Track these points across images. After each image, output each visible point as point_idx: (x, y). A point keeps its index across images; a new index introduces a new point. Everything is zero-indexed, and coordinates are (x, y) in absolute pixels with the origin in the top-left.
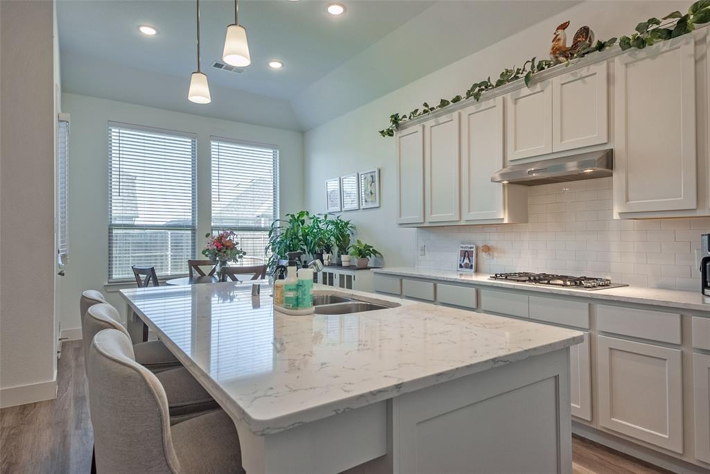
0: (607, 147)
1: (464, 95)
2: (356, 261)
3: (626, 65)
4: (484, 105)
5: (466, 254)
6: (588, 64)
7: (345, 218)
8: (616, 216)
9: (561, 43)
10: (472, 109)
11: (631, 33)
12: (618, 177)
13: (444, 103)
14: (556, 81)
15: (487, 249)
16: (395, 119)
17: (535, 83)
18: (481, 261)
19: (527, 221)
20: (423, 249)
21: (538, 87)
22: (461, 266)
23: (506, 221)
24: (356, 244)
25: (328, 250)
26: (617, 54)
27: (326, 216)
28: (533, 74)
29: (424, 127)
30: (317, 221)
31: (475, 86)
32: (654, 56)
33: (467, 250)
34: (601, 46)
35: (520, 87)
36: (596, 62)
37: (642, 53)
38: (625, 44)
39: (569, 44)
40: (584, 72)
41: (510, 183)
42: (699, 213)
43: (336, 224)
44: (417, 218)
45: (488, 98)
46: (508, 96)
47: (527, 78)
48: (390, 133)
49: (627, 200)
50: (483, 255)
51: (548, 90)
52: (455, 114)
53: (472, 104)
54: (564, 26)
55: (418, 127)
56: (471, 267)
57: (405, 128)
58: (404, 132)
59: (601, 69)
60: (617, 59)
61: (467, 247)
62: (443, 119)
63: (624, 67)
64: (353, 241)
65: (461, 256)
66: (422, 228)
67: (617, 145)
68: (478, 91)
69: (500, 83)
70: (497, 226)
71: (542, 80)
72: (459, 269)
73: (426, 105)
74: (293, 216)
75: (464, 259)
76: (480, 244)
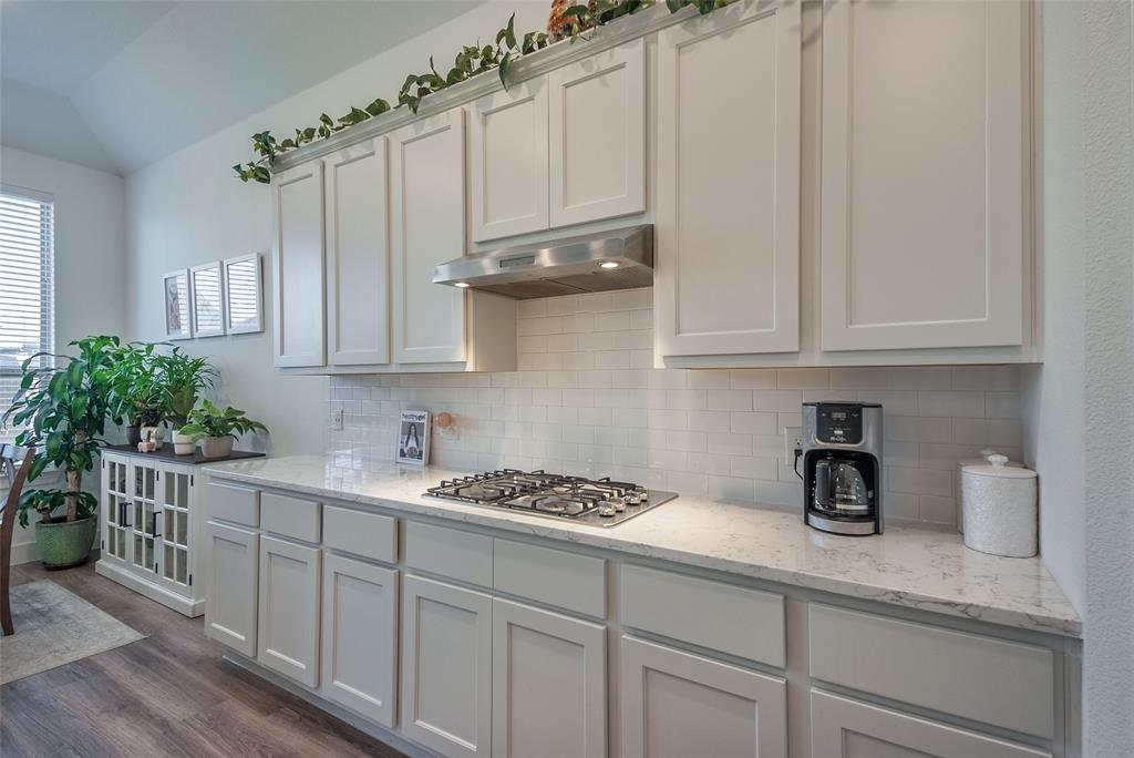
0: (644, 221)
1: (393, 101)
3: (679, 47)
4: (429, 125)
5: (411, 430)
6: (612, 45)
7: (191, 352)
8: (658, 363)
10: (408, 132)
12: (662, 282)
13: (354, 116)
14: (554, 79)
15: (449, 421)
16: (264, 142)
17: (518, 81)
18: (438, 445)
19: (513, 366)
20: (340, 418)
21: (524, 90)
22: (403, 454)
23: (470, 367)
24: (206, 412)
25: (156, 417)
26: (661, 25)
27: (150, 348)
28: (515, 59)
29: (323, 165)
31: (411, 79)
32: (726, 32)
33: (411, 420)
35: (488, 92)
36: (627, 40)
37: (706, 24)
40: (603, 61)
41: (475, 289)
42: (802, 361)
44: (316, 355)
45: (436, 111)
46: (472, 108)
47: (505, 71)
48: (261, 176)
49: (678, 331)
50: (440, 431)
51: (541, 97)
52: (379, 142)
53: (407, 121)
55: (312, 167)
56: (421, 455)
57: (288, 167)
58: (288, 175)
59: (631, 54)
60: (660, 35)
61: (414, 415)
62: (357, 149)
63: (674, 51)
65: (403, 434)
67: (661, 218)
68: (421, 92)
69: (455, 76)
71: (530, 75)
72: (400, 459)
73: (325, 119)
75: (408, 438)
76: (437, 411)
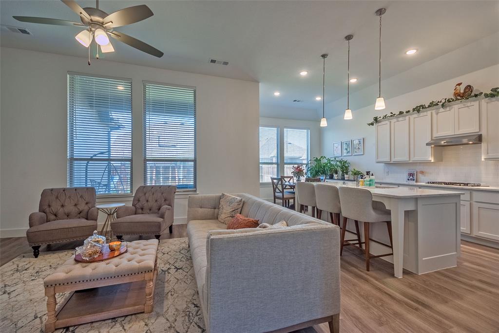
0: (479, 133)
1: (412, 110)
2: (352, 178)
3: (487, 103)
4: (422, 114)
5: (411, 175)
6: (471, 101)
7: (345, 159)
8: (483, 160)
9: (458, 91)
10: (415, 116)
11: (489, 92)
12: (484, 145)
13: (401, 113)
14: (456, 107)
16: (376, 119)
17: (447, 107)
18: (418, 176)
19: (442, 161)
20: (388, 173)
21: (448, 109)
22: (408, 180)
23: (432, 161)
24: (353, 170)
25: (336, 173)
26: (483, 99)
27: (335, 158)
28: (446, 104)
29: (390, 122)
30: (329, 160)
31: (417, 107)
34: (476, 96)
35: (440, 108)
36: (474, 101)
37: (494, 99)
38: (486, 96)
39: (462, 91)
40: (469, 104)
41: (435, 146)
43: (340, 162)
44: (387, 159)
45: (424, 112)
46: (434, 111)
47: (443, 106)
48: (372, 124)
49: (488, 153)
51: (452, 110)
52: (407, 118)
53: (416, 113)
54: (459, 84)
55: (387, 122)
56: (414, 180)
57: (380, 122)
58: (380, 124)
59: (476, 104)
60: (483, 100)
61: (412, 172)
62: (401, 119)
63: (486, 104)
64: (351, 169)
66: (388, 164)
67: (484, 133)
68: (418, 109)
69: (429, 106)
70: (428, 163)
71: (449, 106)
73: (392, 113)
74: (317, 158)
75: (410, 177)
76: (419, 171)
